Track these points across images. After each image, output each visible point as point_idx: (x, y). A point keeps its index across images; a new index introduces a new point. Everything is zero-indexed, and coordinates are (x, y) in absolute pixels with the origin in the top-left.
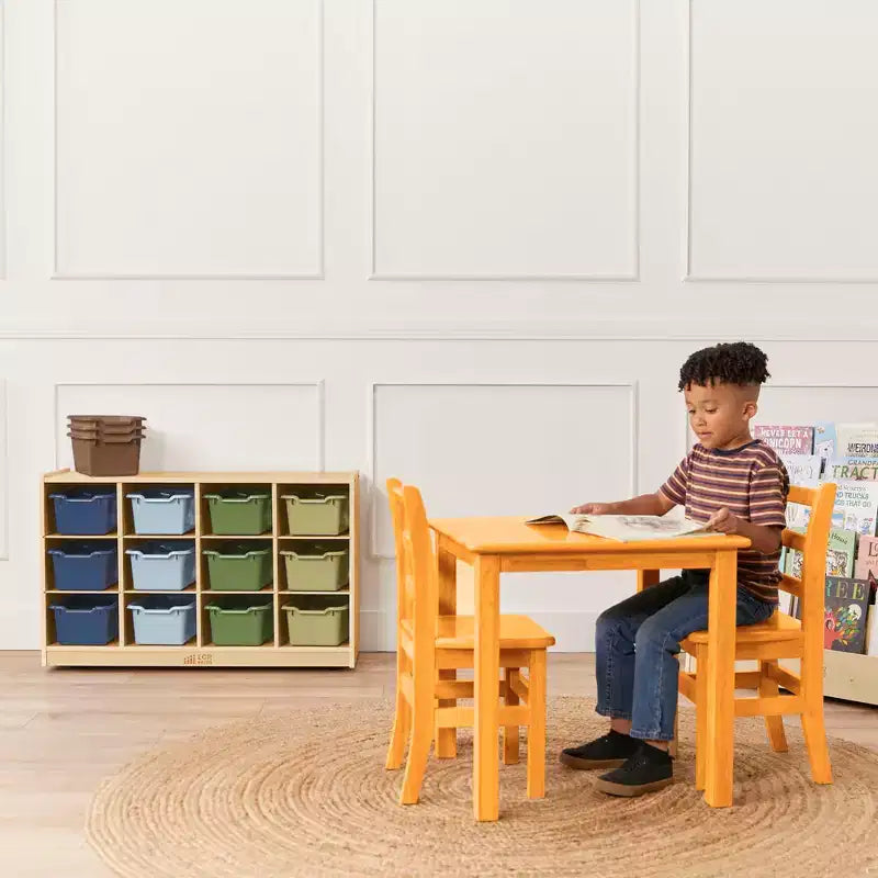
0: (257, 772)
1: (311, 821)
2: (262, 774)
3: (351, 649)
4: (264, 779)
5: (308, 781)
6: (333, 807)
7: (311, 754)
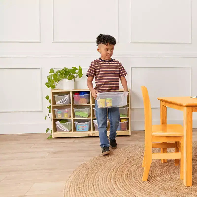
0: (114, 170)
1: (134, 190)
2: (115, 171)
3: (129, 131)
4: (116, 173)
5: (129, 173)
6: (140, 184)
7: (127, 163)
